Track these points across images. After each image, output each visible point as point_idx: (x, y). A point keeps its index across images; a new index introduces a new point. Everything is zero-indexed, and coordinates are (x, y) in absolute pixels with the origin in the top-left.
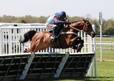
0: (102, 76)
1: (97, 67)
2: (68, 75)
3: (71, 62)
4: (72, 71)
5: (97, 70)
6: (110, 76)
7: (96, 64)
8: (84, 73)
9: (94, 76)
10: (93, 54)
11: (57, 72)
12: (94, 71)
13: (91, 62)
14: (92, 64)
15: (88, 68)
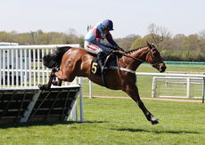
0: (91, 119)
1: (83, 106)
2: (41, 119)
3: (45, 99)
4: (46, 112)
5: (84, 111)
6: (103, 120)
7: (83, 102)
8: (64, 115)
9: (79, 119)
10: (78, 88)
11: (25, 115)
12: (79, 112)
13: (74, 99)
14: (76, 103)
15: (71, 108)
